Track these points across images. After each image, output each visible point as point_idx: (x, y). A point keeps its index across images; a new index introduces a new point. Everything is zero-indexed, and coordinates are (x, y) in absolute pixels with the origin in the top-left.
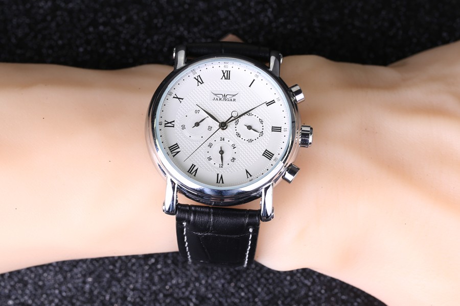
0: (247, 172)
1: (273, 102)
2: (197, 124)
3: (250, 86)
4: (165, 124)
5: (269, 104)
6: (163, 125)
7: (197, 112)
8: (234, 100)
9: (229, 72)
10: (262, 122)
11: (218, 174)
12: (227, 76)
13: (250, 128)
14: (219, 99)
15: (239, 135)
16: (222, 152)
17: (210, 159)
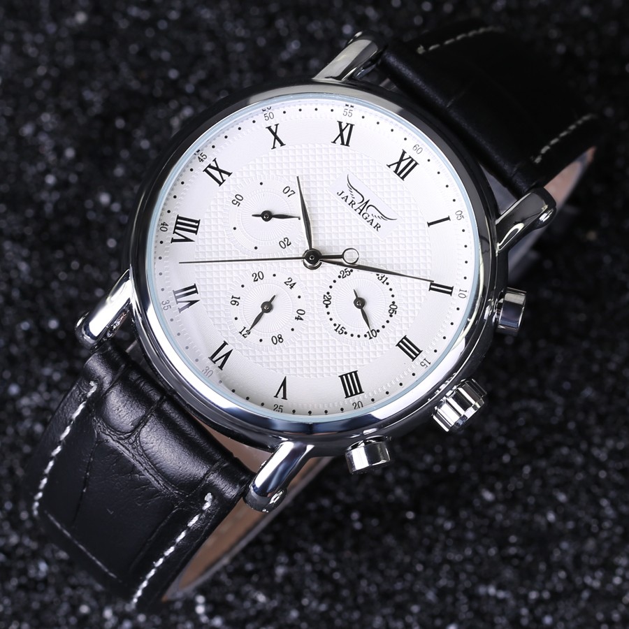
0: (284, 384)
1: (448, 290)
2: (267, 216)
3: (429, 224)
4: (210, 166)
5: (435, 287)
6: (205, 164)
7: (287, 190)
8: (377, 227)
9: (413, 164)
10: (393, 310)
11: (225, 344)
12: (404, 167)
13: (360, 303)
14: (349, 200)
15: (327, 301)
16: (267, 307)
17: (235, 301)
